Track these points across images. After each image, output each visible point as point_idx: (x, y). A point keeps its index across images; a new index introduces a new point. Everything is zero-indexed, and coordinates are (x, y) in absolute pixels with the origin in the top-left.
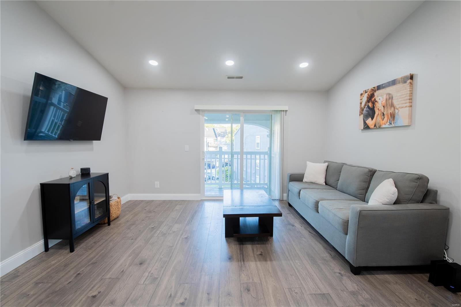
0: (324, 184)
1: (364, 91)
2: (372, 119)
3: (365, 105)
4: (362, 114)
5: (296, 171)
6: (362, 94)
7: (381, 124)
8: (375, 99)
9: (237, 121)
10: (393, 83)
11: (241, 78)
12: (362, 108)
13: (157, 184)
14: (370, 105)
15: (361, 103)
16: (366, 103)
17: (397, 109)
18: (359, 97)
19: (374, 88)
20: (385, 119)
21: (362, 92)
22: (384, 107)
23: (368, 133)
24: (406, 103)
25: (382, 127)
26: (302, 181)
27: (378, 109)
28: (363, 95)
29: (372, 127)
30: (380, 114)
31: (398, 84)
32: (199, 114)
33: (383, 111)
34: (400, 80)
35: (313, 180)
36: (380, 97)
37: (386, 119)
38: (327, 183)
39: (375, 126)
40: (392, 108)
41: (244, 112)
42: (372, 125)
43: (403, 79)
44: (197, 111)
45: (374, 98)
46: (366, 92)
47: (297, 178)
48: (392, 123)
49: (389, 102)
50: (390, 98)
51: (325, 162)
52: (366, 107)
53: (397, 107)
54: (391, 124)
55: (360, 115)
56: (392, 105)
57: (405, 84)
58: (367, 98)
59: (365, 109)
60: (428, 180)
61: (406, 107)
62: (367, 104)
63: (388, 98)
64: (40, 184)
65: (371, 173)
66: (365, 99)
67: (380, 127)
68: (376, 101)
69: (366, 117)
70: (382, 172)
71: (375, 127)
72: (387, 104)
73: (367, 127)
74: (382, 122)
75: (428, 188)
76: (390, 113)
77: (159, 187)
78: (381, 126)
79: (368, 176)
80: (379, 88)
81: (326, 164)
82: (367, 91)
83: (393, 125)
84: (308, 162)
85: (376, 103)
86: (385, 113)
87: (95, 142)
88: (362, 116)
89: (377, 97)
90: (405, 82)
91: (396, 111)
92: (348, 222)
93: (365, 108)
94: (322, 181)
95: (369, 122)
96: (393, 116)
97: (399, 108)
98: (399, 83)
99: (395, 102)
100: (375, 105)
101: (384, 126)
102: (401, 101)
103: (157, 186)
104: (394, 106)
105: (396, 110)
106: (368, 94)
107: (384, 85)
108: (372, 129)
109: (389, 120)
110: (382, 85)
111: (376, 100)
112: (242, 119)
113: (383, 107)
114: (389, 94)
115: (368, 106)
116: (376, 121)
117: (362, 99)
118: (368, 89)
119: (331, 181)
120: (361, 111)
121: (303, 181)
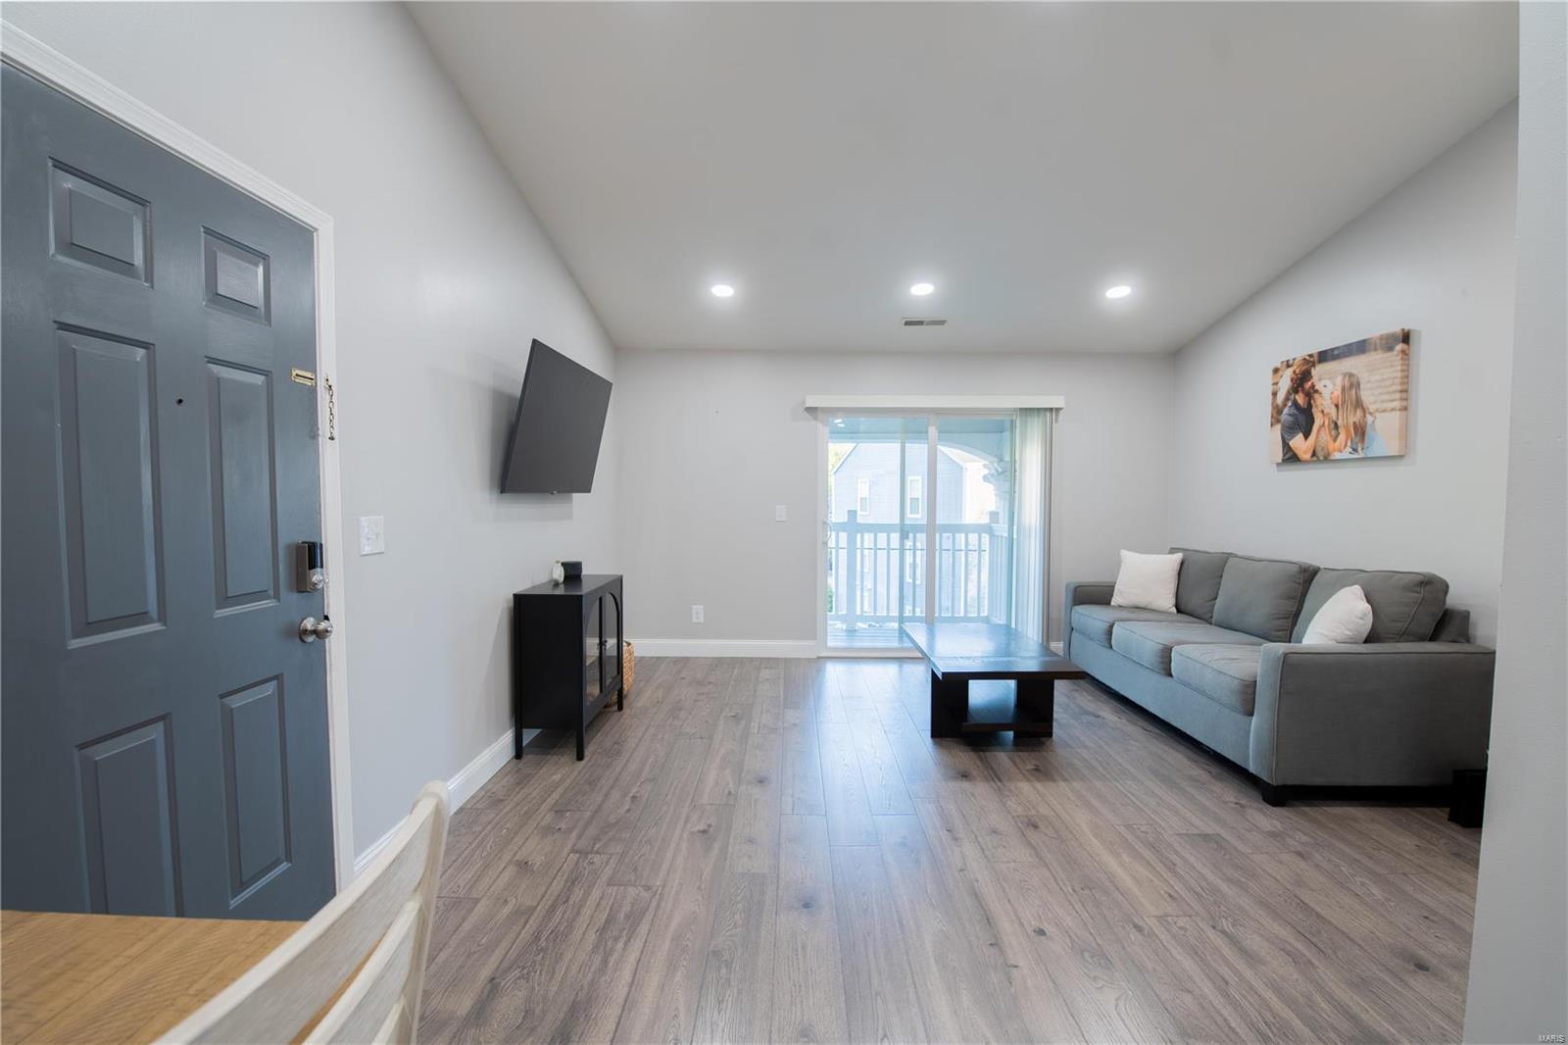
0: (1174, 610)
1: (1282, 362)
2: (1306, 436)
3: (1287, 399)
4: (1278, 421)
5: (1089, 576)
6: (1276, 371)
7: (1331, 448)
8: (1313, 386)
9: (920, 434)
10: (1360, 347)
11: (942, 323)
12: (1277, 406)
13: (698, 613)
14: (1300, 399)
15: (1275, 394)
16: (1289, 393)
17: (1371, 414)
18: (1269, 378)
19: (1311, 356)
20: (1340, 436)
21: (1279, 366)
22: (1337, 406)
23: (1294, 473)
24: (1393, 400)
25: (1332, 457)
26: (1109, 604)
27: (1323, 412)
28: (1280, 373)
29: (1307, 456)
30: (1326, 423)
31: (1372, 353)
32: (816, 419)
33: (1334, 418)
34: (1378, 341)
35: (1141, 601)
36: (1328, 383)
37: (1342, 437)
38: (1182, 608)
39: (1314, 454)
40: (1359, 412)
41: (938, 412)
42: (1305, 453)
43: (1384, 342)
44: (812, 410)
45: (1310, 383)
46: (1288, 366)
47: (1096, 595)
48: (1360, 449)
49: (1349, 396)
50: (1351, 386)
51: (1173, 551)
52: (1290, 404)
53: (1372, 408)
54: (1355, 450)
55: (1272, 425)
56: (1358, 404)
57: (1389, 354)
58: (1292, 380)
59: (1286, 411)
60: (1447, 586)
61: (1392, 410)
62: (1292, 397)
63: (1347, 384)
64: (515, 595)
65: (1306, 574)
66: (1285, 383)
67: (1327, 459)
68: (1317, 391)
69: (1289, 430)
70: (1335, 572)
71: (1315, 458)
72: (1343, 402)
73: (1291, 457)
74: (1331, 446)
75: (1447, 606)
76: (1354, 423)
77: (702, 620)
78: (1329, 454)
79: (1299, 583)
80: (1324, 356)
81: (1179, 556)
82: (1291, 362)
83: (1361, 454)
84: (1124, 553)
85: (1316, 396)
86: (1339, 423)
87: (577, 497)
88: (1278, 427)
89: (1320, 380)
90: (1390, 349)
91: (1369, 419)
92: (1255, 685)
93: (1285, 405)
94: (1167, 602)
95: (1298, 442)
96: (1360, 431)
97: (1377, 410)
98: (1375, 350)
99: (1367, 396)
100: (1312, 402)
101: (1337, 456)
102: (1381, 394)
103: (698, 618)
104: (1363, 408)
105: (1368, 415)
106: (1294, 372)
107: (1336, 352)
108: (1306, 462)
109: (1352, 441)
110: (1333, 350)
111: (1316, 388)
112: (932, 431)
113: (1333, 407)
114: (1351, 375)
115: (1295, 403)
116: (1316, 442)
117: (1277, 384)
118: (1294, 359)
119: (1194, 601)
120: (1275, 415)
121: (1112, 603)
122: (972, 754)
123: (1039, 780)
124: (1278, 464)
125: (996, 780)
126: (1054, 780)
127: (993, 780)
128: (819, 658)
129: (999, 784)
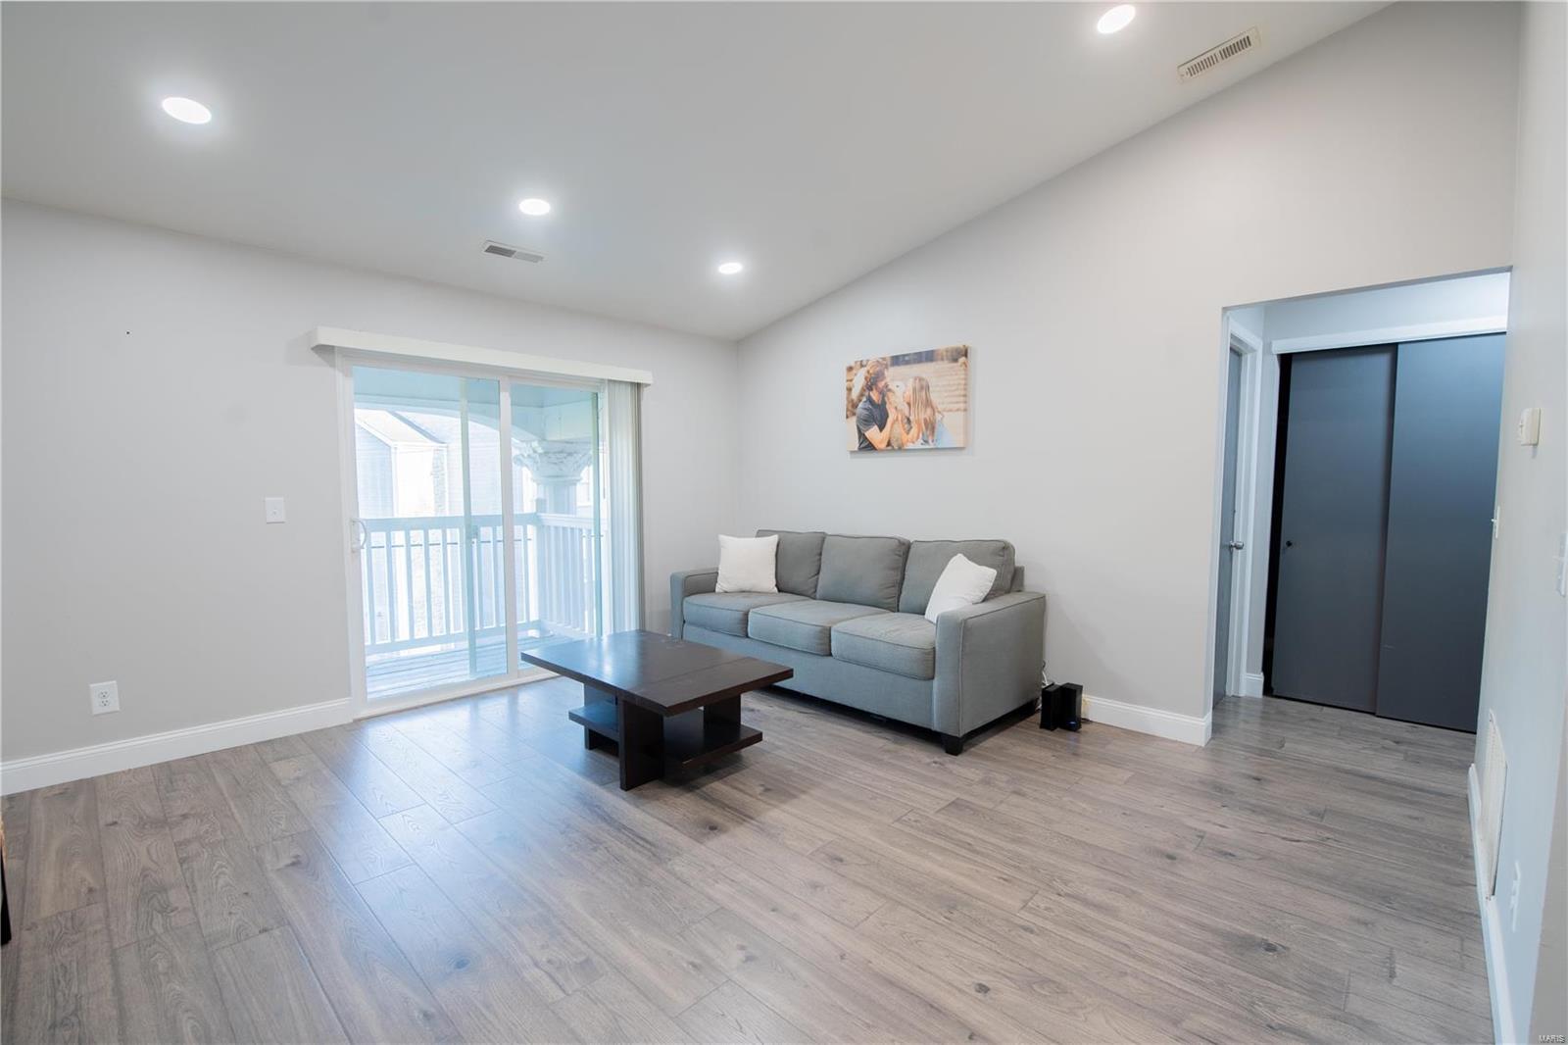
0: (776, 590)
1: (856, 362)
2: (881, 428)
3: (862, 395)
4: (854, 414)
5: (688, 565)
6: (850, 369)
7: (905, 440)
8: (886, 386)
10: (929, 357)
12: (852, 400)
14: (875, 396)
15: (849, 390)
16: (863, 390)
17: (939, 412)
18: (844, 375)
19: (884, 359)
20: (912, 430)
21: (853, 364)
22: (909, 404)
23: (868, 460)
24: (957, 402)
25: (906, 447)
26: (714, 591)
27: (896, 408)
28: (854, 371)
29: (883, 446)
30: (900, 418)
31: (940, 362)
33: (907, 414)
34: (944, 353)
35: (746, 586)
36: (900, 386)
37: (914, 431)
38: (781, 586)
39: (889, 444)
40: (929, 411)
41: (513, 374)
42: (881, 443)
43: (949, 354)
44: (324, 350)
45: (883, 383)
46: (862, 366)
47: (701, 584)
48: (930, 441)
49: (920, 396)
50: (922, 388)
51: (761, 533)
52: (864, 399)
53: (940, 407)
54: (926, 442)
55: (847, 417)
56: (928, 403)
57: (955, 364)
58: (866, 378)
59: (861, 405)
61: (958, 410)
62: (867, 394)
63: (918, 386)
65: (903, 547)
66: (859, 382)
67: (900, 448)
68: (890, 390)
69: (866, 422)
70: (924, 544)
71: (889, 448)
73: (867, 446)
74: (905, 437)
75: (1017, 565)
76: (925, 420)
78: (903, 445)
79: (900, 556)
80: (897, 360)
81: (774, 538)
82: (864, 363)
83: (931, 446)
84: (723, 538)
85: (890, 394)
86: (911, 418)
88: (854, 419)
89: (892, 380)
90: (955, 360)
91: (938, 417)
92: (934, 651)
93: (860, 401)
94: (770, 584)
95: (873, 433)
96: (931, 427)
97: (944, 410)
98: (942, 359)
99: (934, 397)
100: (886, 399)
101: (910, 446)
102: (946, 397)
103: (105, 704)
104: (932, 407)
105: (937, 414)
106: (868, 372)
107: (907, 358)
108: (882, 450)
109: (923, 434)
110: (904, 356)
111: (890, 387)
112: (505, 398)
113: (906, 406)
114: (921, 379)
115: (870, 400)
116: (890, 434)
117: (851, 380)
118: (868, 361)
119: (799, 577)
120: (850, 408)
121: (717, 590)
122: (688, 795)
123: (783, 802)
124: (852, 452)
125: (748, 820)
126: (794, 797)
127: (744, 820)
128: (358, 721)
129: (753, 822)
